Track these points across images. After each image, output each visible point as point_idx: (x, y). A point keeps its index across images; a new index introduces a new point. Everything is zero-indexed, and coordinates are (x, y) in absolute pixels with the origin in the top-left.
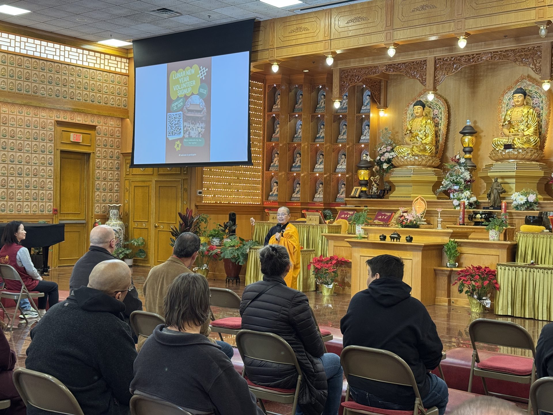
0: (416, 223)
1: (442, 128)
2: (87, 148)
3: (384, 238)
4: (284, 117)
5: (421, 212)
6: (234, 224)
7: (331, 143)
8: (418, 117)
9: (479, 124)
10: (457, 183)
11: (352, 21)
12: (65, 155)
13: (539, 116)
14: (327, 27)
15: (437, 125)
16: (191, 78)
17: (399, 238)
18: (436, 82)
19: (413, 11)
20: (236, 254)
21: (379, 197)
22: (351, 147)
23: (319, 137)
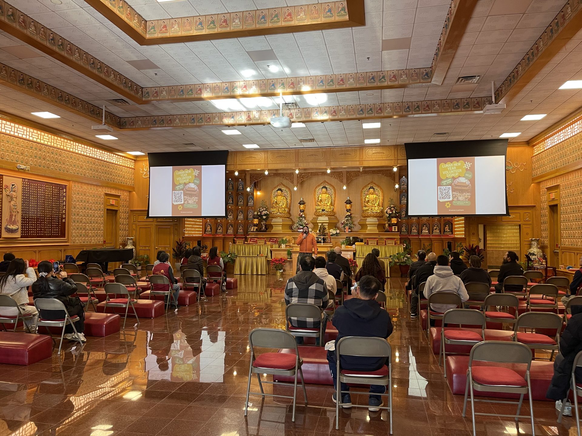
2: (116, 207)
8: (279, 196)
9: (306, 200)
10: (301, 225)
11: (278, 157)
12: (109, 212)
13: (331, 197)
14: (266, 158)
15: (286, 199)
16: (188, 175)
21: (265, 231)
23: (230, 203)
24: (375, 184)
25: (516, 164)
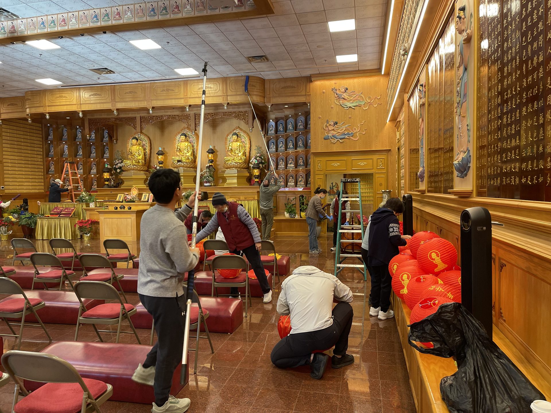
0: (133, 200)
1: (148, 151)
3: (117, 208)
4: (56, 143)
5: (136, 194)
6: (27, 205)
7: (86, 158)
8: (135, 145)
9: (166, 150)
11: (92, 95)
13: (193, 146)
14: (78, 97)
15: (145, 149)
17: (124, 208)
18: (141, 129)
19: (125, 94)
20: (29, 222)
21: (115, 187)
22: (99, 160)
23: (79, 155)
24: (241, 129)
25: (369, 98)
